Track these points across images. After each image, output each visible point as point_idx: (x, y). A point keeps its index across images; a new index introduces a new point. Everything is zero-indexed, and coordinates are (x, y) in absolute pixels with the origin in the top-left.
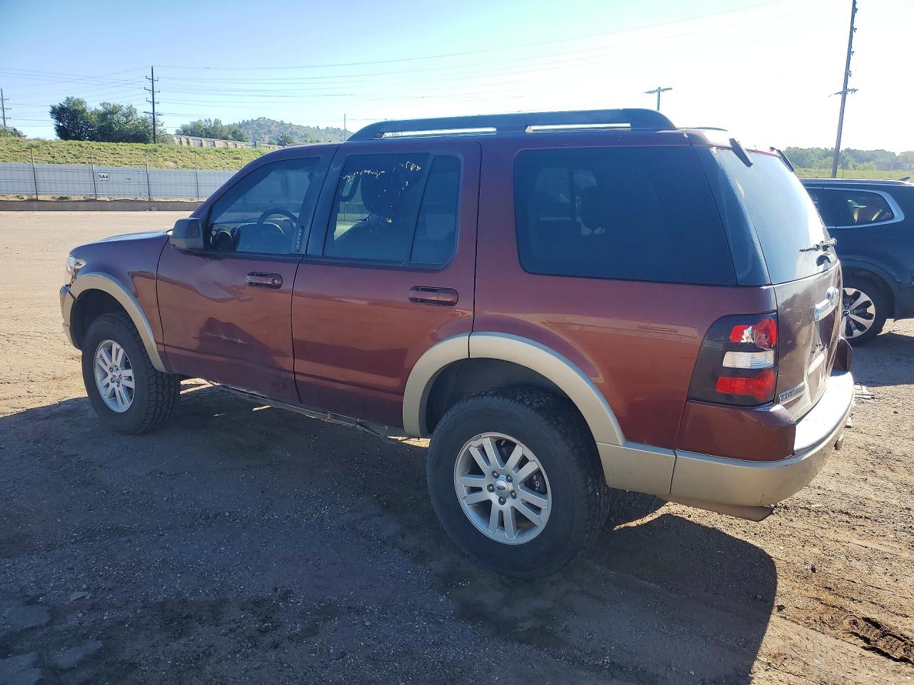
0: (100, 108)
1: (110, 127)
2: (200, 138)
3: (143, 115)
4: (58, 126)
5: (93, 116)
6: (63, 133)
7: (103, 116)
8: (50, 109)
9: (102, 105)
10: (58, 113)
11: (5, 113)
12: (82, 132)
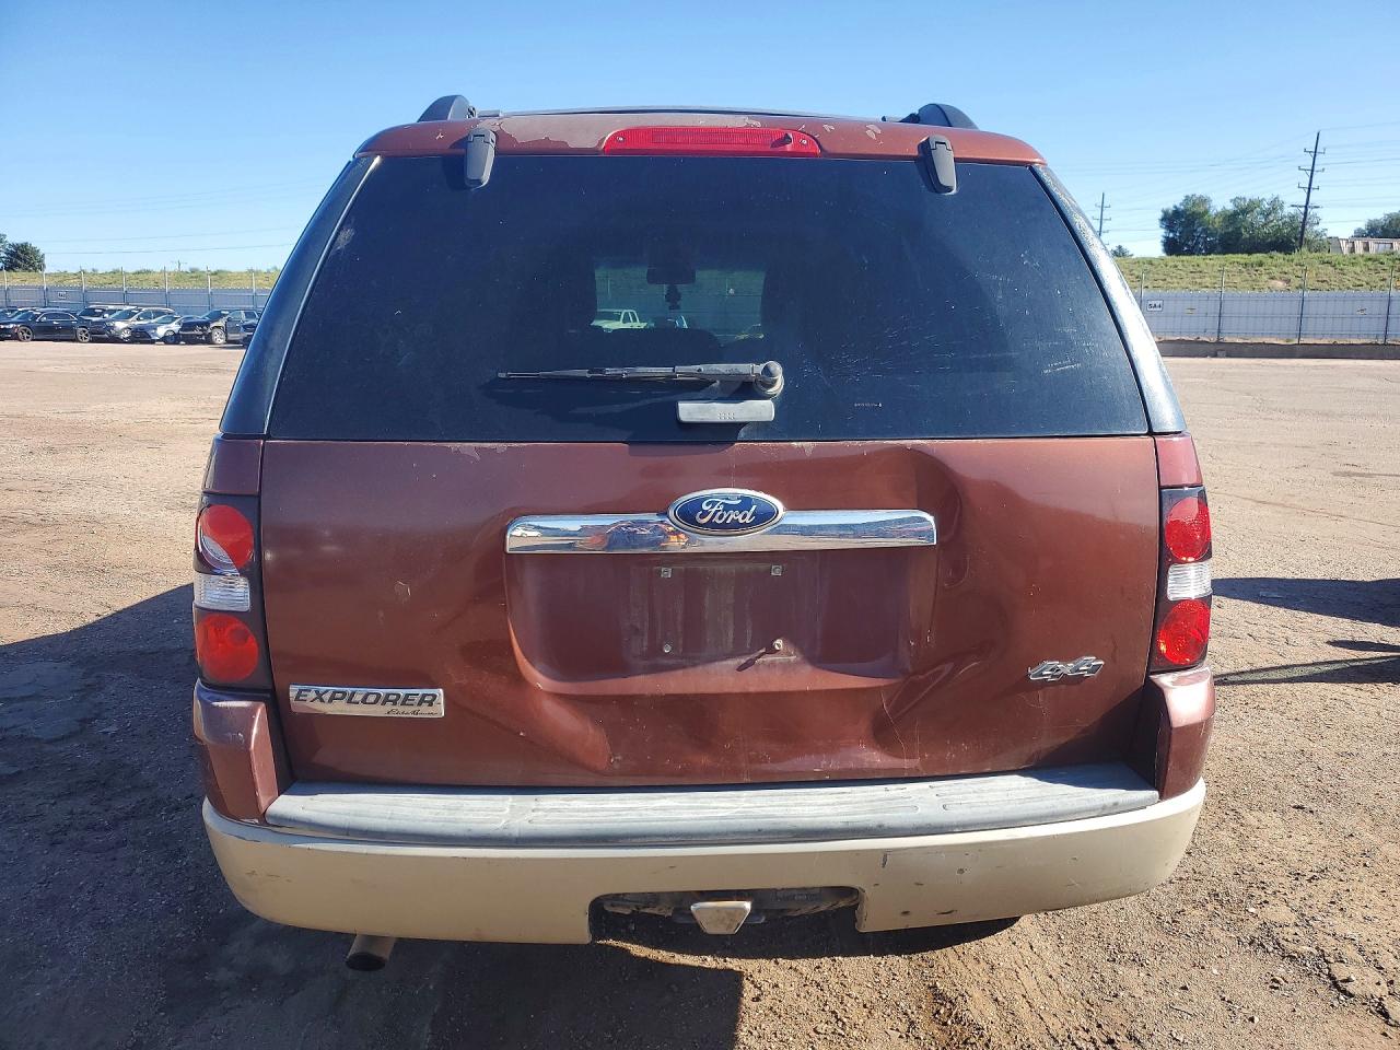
0: (1230, 207)
1: (1237, 233)
2: (1389, 240)
3: (1293, 211)
4: (1167, 238)
5: (1217, 220)
6: (1171, 247)
7: (1231, 218)
8: (1160, 215)
9: (1234, 201)
10: (1171, 219)
11: (1104, 225)
12: (1197, 243)
